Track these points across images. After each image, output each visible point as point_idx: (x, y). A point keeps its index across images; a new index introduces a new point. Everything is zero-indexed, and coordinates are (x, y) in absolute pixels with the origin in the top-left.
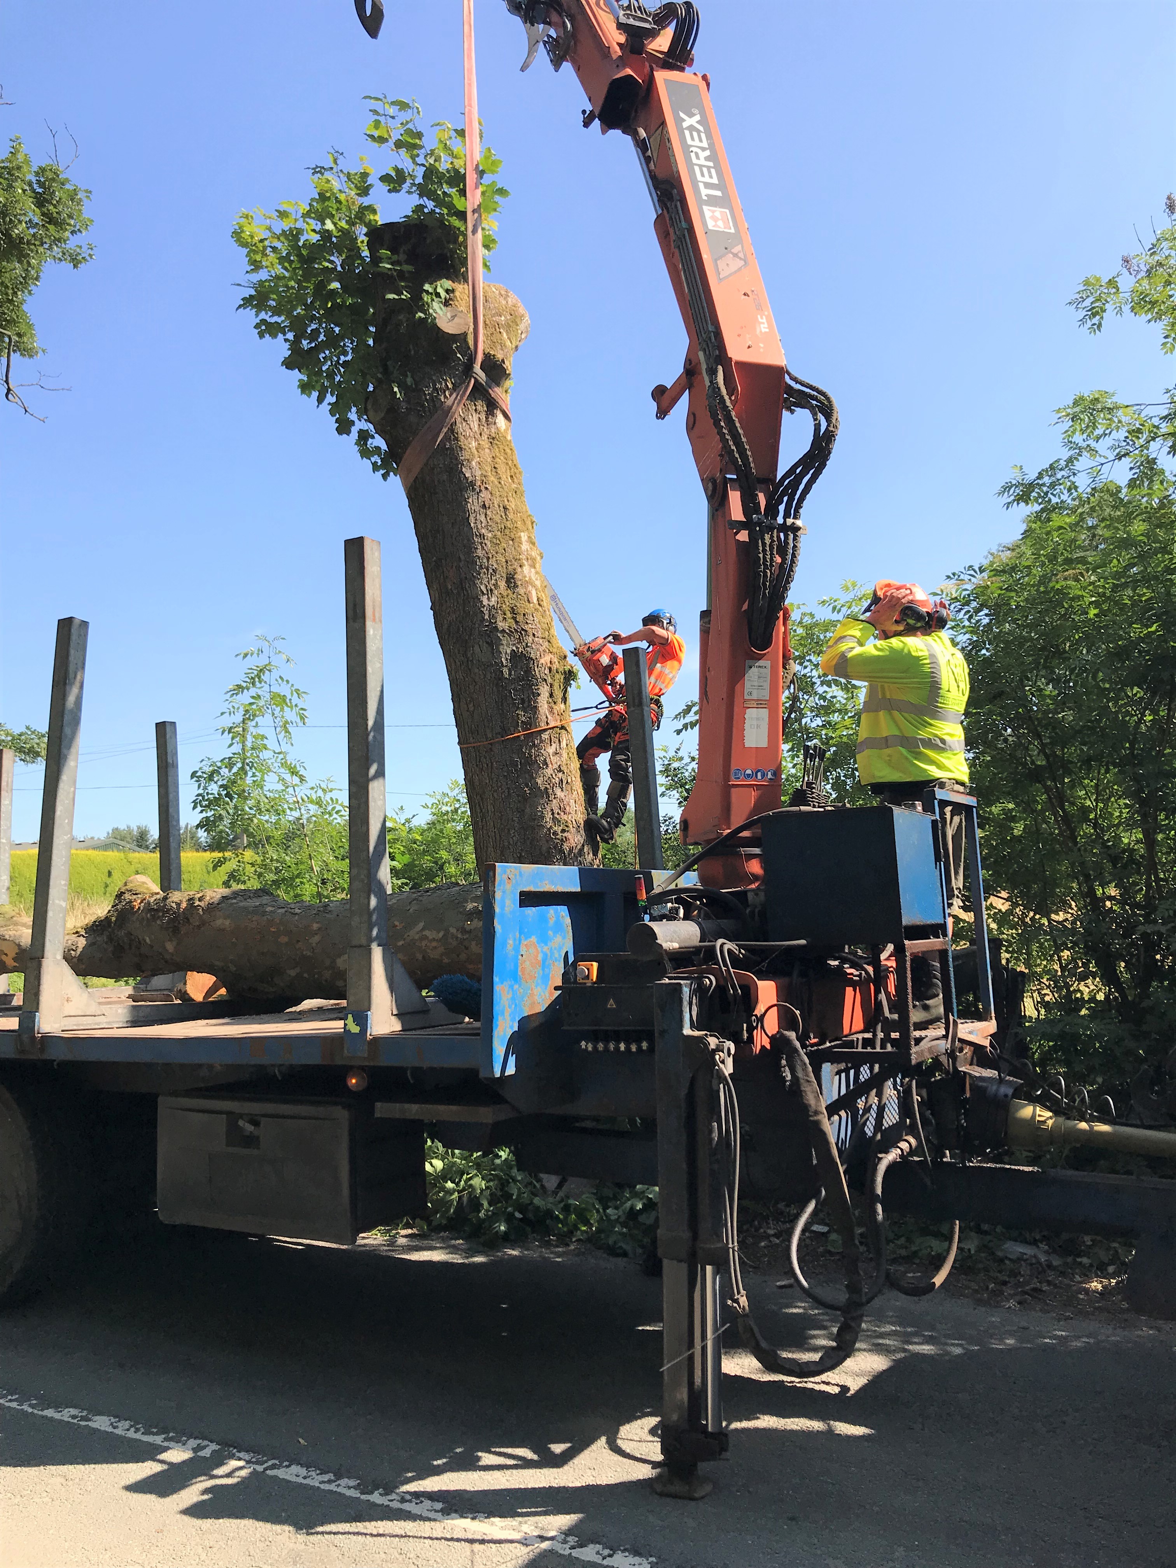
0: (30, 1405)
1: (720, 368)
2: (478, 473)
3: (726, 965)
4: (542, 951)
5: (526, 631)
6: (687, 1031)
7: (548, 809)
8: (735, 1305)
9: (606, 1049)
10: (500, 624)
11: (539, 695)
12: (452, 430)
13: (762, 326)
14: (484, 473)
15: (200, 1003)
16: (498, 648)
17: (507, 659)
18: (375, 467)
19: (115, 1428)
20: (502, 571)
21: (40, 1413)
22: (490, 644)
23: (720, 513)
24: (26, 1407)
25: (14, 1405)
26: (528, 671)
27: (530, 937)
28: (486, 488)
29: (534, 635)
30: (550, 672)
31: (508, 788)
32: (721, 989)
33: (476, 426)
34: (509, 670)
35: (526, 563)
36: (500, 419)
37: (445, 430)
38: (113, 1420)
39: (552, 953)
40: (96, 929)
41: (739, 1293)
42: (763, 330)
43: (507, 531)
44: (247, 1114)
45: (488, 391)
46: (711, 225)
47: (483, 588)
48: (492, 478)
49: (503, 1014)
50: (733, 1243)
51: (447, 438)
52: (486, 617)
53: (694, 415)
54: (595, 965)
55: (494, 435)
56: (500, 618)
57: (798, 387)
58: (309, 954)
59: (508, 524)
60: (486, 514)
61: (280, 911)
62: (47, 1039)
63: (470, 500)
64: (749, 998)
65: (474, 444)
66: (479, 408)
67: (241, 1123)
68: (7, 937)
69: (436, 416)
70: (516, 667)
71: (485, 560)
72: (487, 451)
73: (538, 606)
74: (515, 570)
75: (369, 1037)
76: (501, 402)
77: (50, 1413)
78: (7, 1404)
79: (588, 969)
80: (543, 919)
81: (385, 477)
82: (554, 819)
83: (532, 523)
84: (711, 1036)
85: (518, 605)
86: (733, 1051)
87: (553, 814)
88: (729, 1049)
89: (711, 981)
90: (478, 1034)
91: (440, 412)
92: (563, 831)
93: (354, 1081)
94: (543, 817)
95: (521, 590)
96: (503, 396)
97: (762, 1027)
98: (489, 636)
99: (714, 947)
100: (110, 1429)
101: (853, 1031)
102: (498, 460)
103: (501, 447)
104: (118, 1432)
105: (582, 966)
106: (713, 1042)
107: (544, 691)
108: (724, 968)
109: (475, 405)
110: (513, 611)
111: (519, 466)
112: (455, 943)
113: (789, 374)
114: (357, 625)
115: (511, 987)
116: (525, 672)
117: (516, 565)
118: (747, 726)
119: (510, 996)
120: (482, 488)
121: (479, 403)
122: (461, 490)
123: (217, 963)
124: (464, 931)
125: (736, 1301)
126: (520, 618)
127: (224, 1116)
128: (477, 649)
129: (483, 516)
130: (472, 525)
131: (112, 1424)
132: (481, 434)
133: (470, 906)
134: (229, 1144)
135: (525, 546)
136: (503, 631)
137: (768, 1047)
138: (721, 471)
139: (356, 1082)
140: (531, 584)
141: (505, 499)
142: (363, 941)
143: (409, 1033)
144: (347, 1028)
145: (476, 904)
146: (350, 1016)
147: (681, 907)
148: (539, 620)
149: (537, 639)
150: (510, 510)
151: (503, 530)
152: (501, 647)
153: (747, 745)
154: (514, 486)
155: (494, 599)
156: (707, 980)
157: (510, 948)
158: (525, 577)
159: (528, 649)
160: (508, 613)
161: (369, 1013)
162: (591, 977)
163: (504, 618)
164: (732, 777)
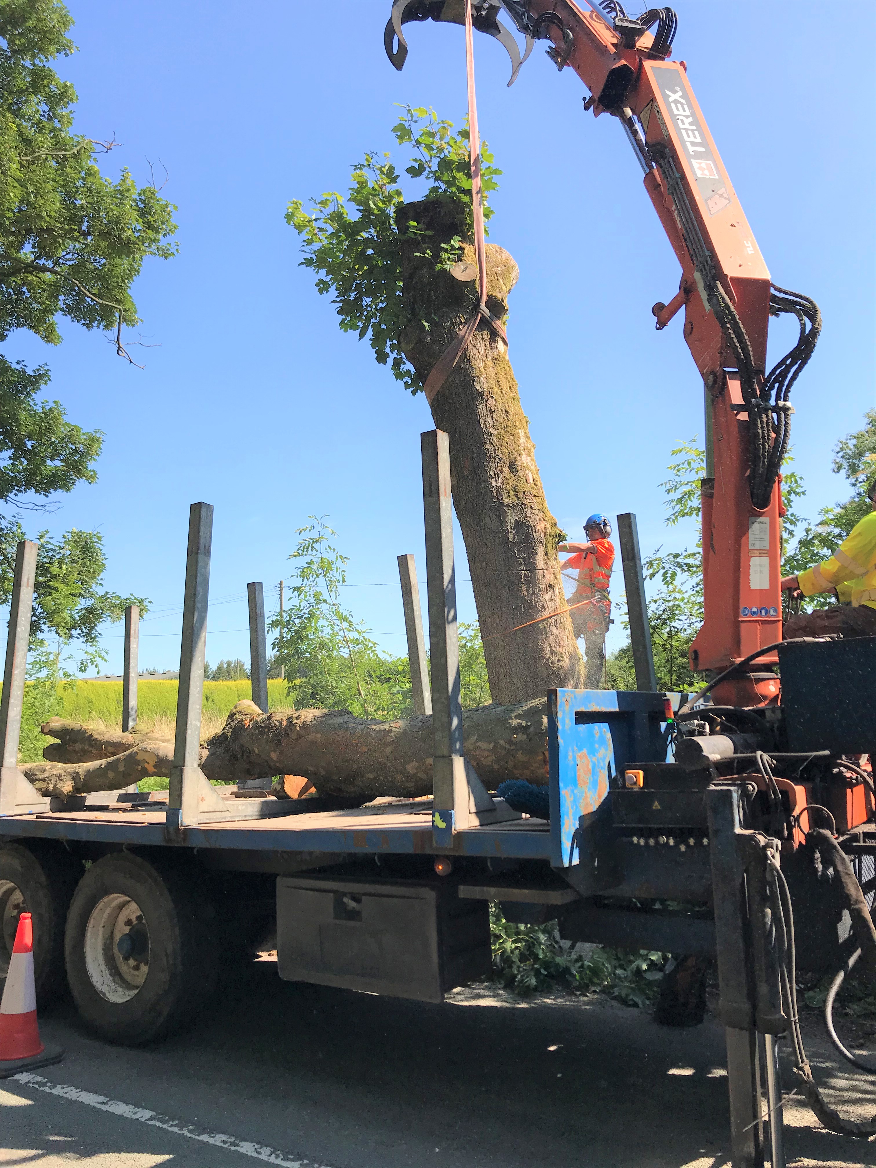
0: (189, 1131)
1: (718, 282)
2: (486, 386)
3: (767, 773)
4: (592, 761)
5: (525, 505)
7: (547, 643)
8: (801, 1072)
9: (657, 843)
10: (506, 500)
11: (537, 554)
12: (465, 354)
13: (748, 249)
14: (490, 386)
15: (295, 801)
16: (504, 519)
17: (511, 527)
18: (407, 386)
19: (259, 1153)
20: (506, 460)
21: (197, 1137)
22: (498, 516)
23: (720, 399)
24: (185, 1132)
25: (176, 1130)
26: (528, 536)
27: (582, 750)
28: (492, 397)
29: (531, 507)
30: (545, 536)
32: (762, 795)
33: (483, 350)
34: (514, 535)
35: (523, 453)
36: (500, 344)
37: (460, 354)
38: (256, 1146)
39: (599, 762)
40: (215, 743)
41: (803, 1062)
42: (750, 252)
43: (509, 429)
44: (350, 893)
45: (491, 324)
46: (699, 173)
47: (492, 473)
48: (496, 389)
49: (568, 815)
50: (794, 1017)
51: (461, 360)
52: (495, 495)
53: (692, 324)
54: (641, 773)
55: (496, 357)
56: (505, 496)
57: (782, 295)
58: (384, 761)
59: (509, 423)
60: (492, 417)
61: (360, 726)
62: (189, 831)
64: (788, 801)
65: (482, 364)
66: (484, 336)
67: (345, 900)
68: (148, 749)
69: (453, 344)
70: (519, 533)
71: (493, 452)
72: (492, 369)
73: (534, 486)
74: (515, 458)
75: (454, 832)
76: (500, 332)
77: (204, 1138)
78: (170, 1129)
79: (636, 776)
80: (591, 735)
81: (414, 393)
82: (552, 652)
83: (527, 422)
84: (758, 834)
85: (519, 485)
86: (780, 848)
87: (551, 647)
88: (777, 846)
89: (752, 787)
90: (548, 831)
91: (456, 340)
92: (559, 661)
93: (440, 867)
94: (542, 650)
95: (520, 473)
96: (502, 327)
97: (799, 826)
98: (497, 510)
99: (755, 757)
100: (255, 1155)
101: (854, 826)
102: (500, 375)
103: (502, 365)
104: (263, 1157)
105: (630, 774)
106: (762, 840)
107: (541, 550)
108: (766, 777)
109: (482, 334)
110: (515, 489)
111: (515, 379)
112: (504, 752)
113: (773, 286)
114: (433, 500)
115: (573, 791)
116: (526, 536)
117: (516, 454)
118: (751, 572)
119: (572, 799)
120: (489, 397)
121: (485, 332)
122: (473, 399)
123: (310, 768)
124: (510, 742)
125: (801, 1069)
126: (520, 495)
127: (332, 894)
128: (488, 520)
129: (490, 418)
130: (482, 425)
131: (256, 1149)
132: (486, 357)
133: (515, 722)
134: (336, 917)
135: (522, 440)
136: (508, 506)
137: (804, 842)
138: (721, 366)
139: (443, 868)
140: (528, 469)
141: (506, 405)
142: (445, 752)
143: (485, 828)
144: (435, 824)
145: (520, 721)
146: (437, 814)
147: (707, 724)
148: (535, 496)
149: (533, 511)
150: (511, 413)
151: (505, 429)
152: (506, 518)
153: (752, 587)
154: (512, 395)
155: (500, 481)
156: (750, 786)
157: (570, 758)
158: (523, 463)
159: (528, 519)
160: (511, 492)
161: (453, 811)
162: (638, 783)
163: (509, 496)
164: (741, 614)
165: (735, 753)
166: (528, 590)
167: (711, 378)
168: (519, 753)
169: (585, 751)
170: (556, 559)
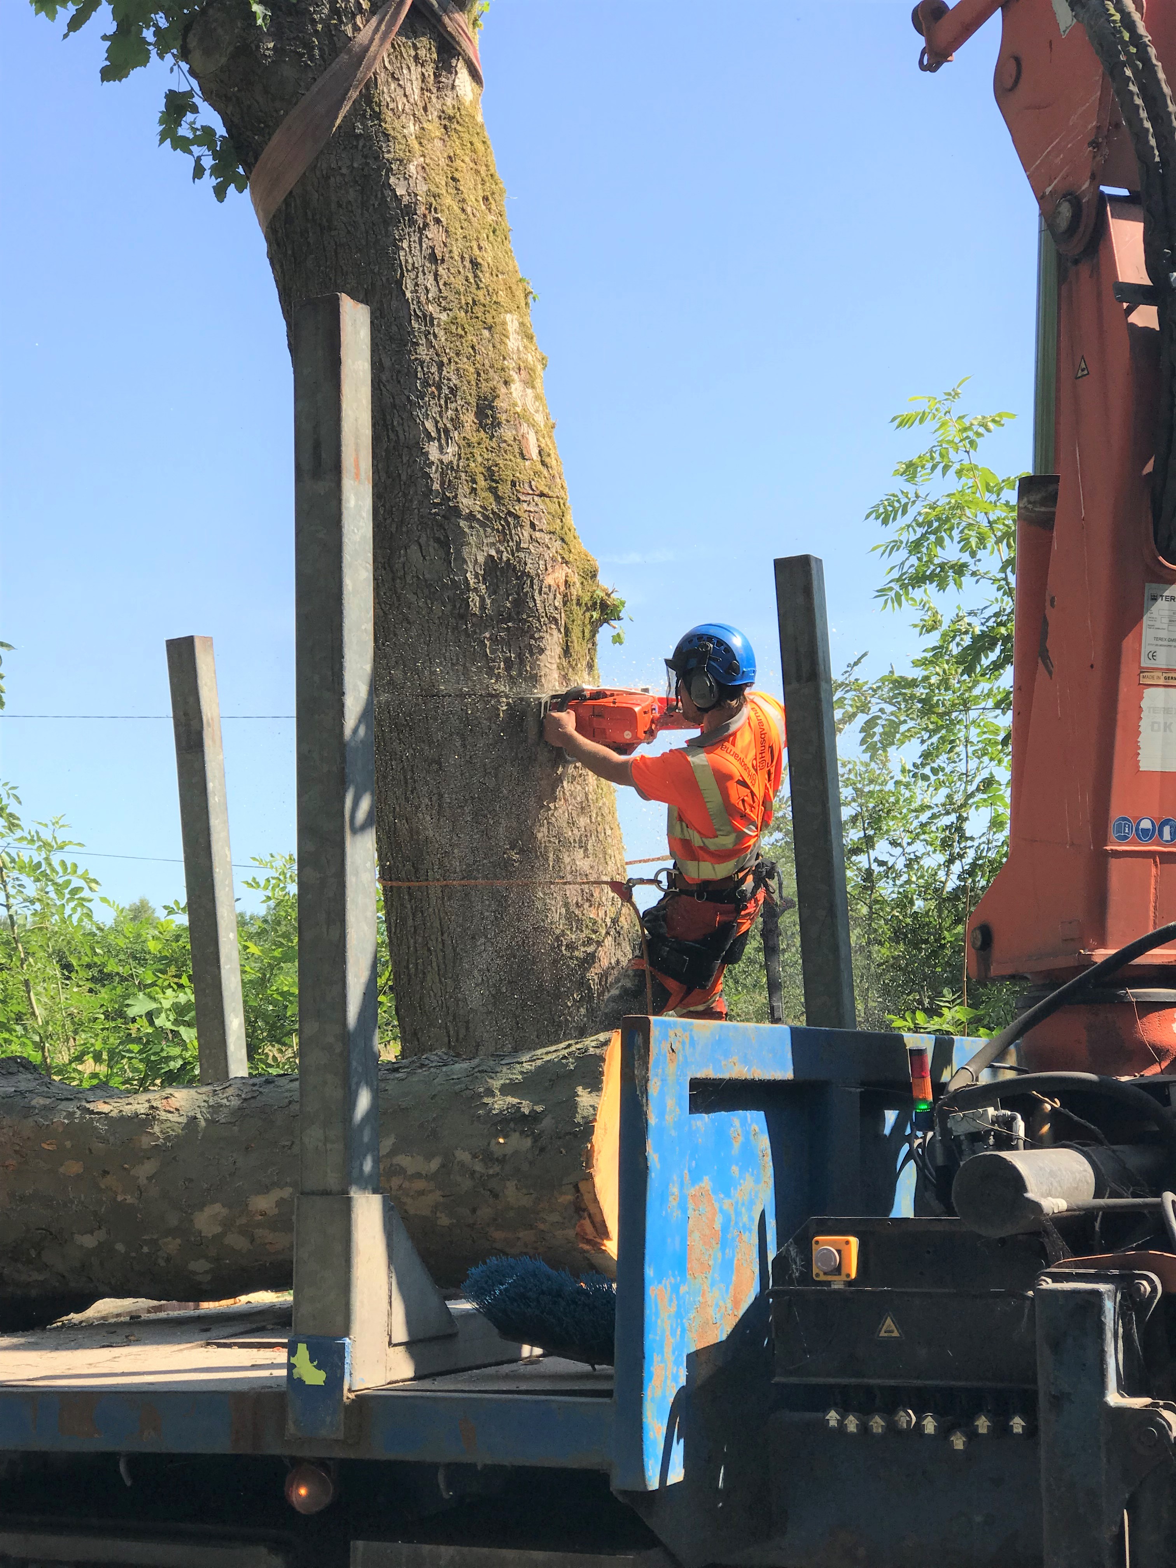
2: (422, 188)
4: (721, 1210)
5: (517, 517)
6: (1114, 1398)
9: (892, 1427)
10: (465, 501)
11: (542, 651)
12: (368, 97)
14: (433, 189)
16: (459, 552)
17: (476, 575)
18: (201, 171)
20: (469, 393)
23: (1084, 269)
26: (521, 602)
27: (700, 1179)
28: (438, 221)
29: (533, 526)
30: (565, 604)
33: (417, 91)
34: (482, 597)
35: (515, 377)
36: (463, 77)
37: (354, 94)
39: (738, 1214)
43: (479, 311)
45: (440, 20)
47: (429, 425)
48: (448, 200)
51: (356, 112)
52: (436, 486)
53: (1018, 61)
54: (854, 1241)
55: (451, 113)
56: (464, 489)
58: (130, 1199)
59: (481, 295)
60: (436, 275)
63: (405, 245)
65: (412, 129)
66: (422, 53)
69: (335, 66)
70: (496, 592)
71: (434, 369)
72: (439, 144)
73: (540, 467)
74: (494, 389)
75: (348, 1396)
76: (465, 43)
79: (839, 1252)
81: (219, 192)
83: (526, 296)
84: (1165, 1407)
85: (501, 462)
87: (567, 905)
89: (1151, 1286)
90: (608, 1394)
91: (344, 57)
93: (303, 1491)
94: (545, 913)
95: (507, 433)
96: (470, 31)
99: (1160, 1207)
102: (459, 162)
103: (466, 136)
105: (822, 1244)
107: (553, 641)
109: (416, 48)
110: (490, 474)
111: (497, 176)
112: (467, 1184)
114: (320, 489)
115: (675, 1289)
116: (514, 603)
117: (496, 380)
118: (1144, 725)
119: (673, 1310)
120: (429, 218)
121: (424, 42)
122: (386, 222)
124: (488, 1157)
126: (504, 489)
129: (431, 277)
130: (408, 295)
132: (426, 110)
133: (500, 1103)
135: (514, 342)
136: (471, 517)
138: (1093, 177)
139: (309, 1495)
140: (527, 422)
141: (474, 244)
142: (332, 1181)
143: (427, 1384)
144: (296, 1373)
145: (515, 1101)
146: (302, 1348)
147: (1019, 1116)
148: (542, 495)
149: (538, 535)
150: (485, 268)
151: (470, 308)
152: (465, 550)
153: (1143, 767)
154: (490, 218)
155: (451, 450)
156: (1145, 1283)
157: (673, 1203)
158: (515, 405)
159: (521, 555)
160: (480, 479)
161: (347, 1341)
162: (844, 1271)
163: (474, 490)
164: (1113, 835)
165: (1098, 1194)
167: (1066, 210)
168: (511, 1185)
169: (706, 1183)
170: (590, 666)
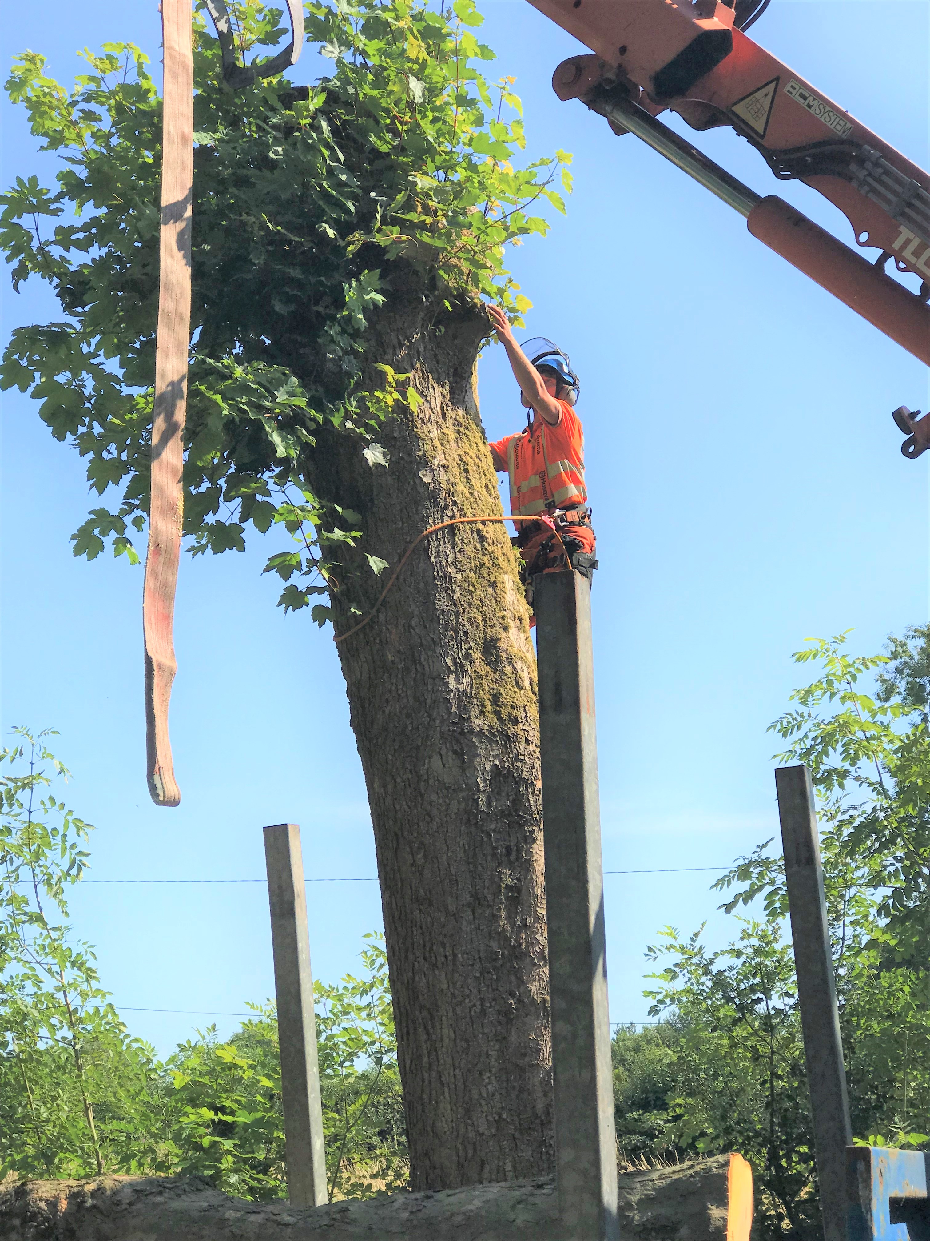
2: (442, 478)
5: (515, 734)
10: (476, 721)
11: (535, 840)
14: (451, 479)
16: (471, 761)
17: (485, 780)
20: (478, 636)
22: (459, 755)
26: (521, 801)
28: (455, 503)
29: (528, 741)
31: (482, 1000)
33: (439, 406)
34: (489, 797)
35: (512, 624)
43: (484, 571)
47: (449, 661)
48: (461, 487)
52: (454, 709)
56: (475, 712)
59: (486, 559)
60: (453, 544)
63: (431, 520)
70: (498, 794)
71: (452, 617)
72: (453, 443)
73: (531, 694)
74: (496, 634)
85: (502, 690)
94: (538, 1051)
95: (507, 668)
98: (458, 741)
102: (468, 458)
110: (496, 699)
114: (563, 718)
116: (513, 802)
117: (498, 626)
120: (449, 500)
122: (416, 503)
126: (506, 713)
128: (436, 762)
129: (449, 546)
130: (433, 559)
132: (444, 418)
135: (510, 597)
136: (480, 733)
140: (522, 659)
148: (533, 716)
149: (531, 748)
150: (488, 539)
152: (476, 760)
154: (491, 501)
155: (465, 681)
158: (512, 646)
159: (519, 764)
160: (487, 703)
163: (482, 712)
166: (510, 918)
